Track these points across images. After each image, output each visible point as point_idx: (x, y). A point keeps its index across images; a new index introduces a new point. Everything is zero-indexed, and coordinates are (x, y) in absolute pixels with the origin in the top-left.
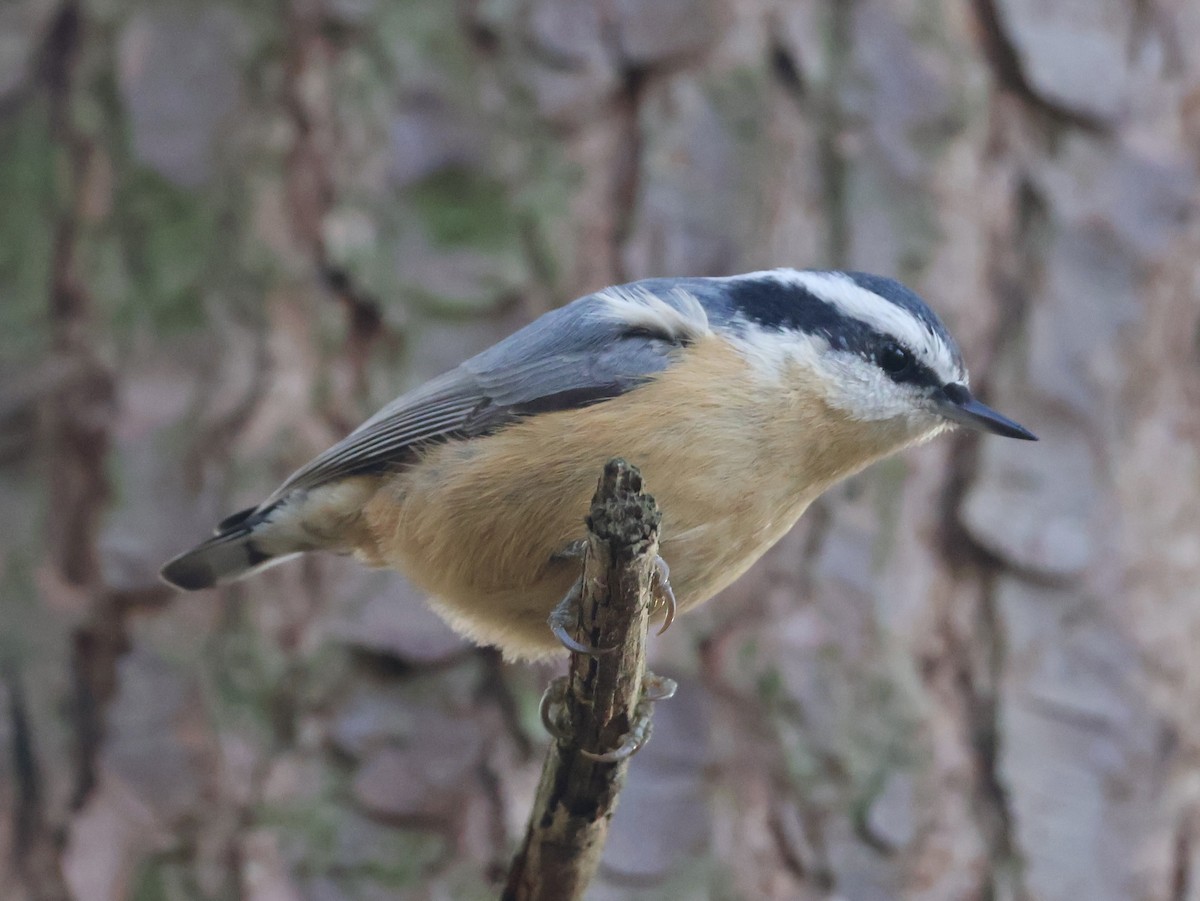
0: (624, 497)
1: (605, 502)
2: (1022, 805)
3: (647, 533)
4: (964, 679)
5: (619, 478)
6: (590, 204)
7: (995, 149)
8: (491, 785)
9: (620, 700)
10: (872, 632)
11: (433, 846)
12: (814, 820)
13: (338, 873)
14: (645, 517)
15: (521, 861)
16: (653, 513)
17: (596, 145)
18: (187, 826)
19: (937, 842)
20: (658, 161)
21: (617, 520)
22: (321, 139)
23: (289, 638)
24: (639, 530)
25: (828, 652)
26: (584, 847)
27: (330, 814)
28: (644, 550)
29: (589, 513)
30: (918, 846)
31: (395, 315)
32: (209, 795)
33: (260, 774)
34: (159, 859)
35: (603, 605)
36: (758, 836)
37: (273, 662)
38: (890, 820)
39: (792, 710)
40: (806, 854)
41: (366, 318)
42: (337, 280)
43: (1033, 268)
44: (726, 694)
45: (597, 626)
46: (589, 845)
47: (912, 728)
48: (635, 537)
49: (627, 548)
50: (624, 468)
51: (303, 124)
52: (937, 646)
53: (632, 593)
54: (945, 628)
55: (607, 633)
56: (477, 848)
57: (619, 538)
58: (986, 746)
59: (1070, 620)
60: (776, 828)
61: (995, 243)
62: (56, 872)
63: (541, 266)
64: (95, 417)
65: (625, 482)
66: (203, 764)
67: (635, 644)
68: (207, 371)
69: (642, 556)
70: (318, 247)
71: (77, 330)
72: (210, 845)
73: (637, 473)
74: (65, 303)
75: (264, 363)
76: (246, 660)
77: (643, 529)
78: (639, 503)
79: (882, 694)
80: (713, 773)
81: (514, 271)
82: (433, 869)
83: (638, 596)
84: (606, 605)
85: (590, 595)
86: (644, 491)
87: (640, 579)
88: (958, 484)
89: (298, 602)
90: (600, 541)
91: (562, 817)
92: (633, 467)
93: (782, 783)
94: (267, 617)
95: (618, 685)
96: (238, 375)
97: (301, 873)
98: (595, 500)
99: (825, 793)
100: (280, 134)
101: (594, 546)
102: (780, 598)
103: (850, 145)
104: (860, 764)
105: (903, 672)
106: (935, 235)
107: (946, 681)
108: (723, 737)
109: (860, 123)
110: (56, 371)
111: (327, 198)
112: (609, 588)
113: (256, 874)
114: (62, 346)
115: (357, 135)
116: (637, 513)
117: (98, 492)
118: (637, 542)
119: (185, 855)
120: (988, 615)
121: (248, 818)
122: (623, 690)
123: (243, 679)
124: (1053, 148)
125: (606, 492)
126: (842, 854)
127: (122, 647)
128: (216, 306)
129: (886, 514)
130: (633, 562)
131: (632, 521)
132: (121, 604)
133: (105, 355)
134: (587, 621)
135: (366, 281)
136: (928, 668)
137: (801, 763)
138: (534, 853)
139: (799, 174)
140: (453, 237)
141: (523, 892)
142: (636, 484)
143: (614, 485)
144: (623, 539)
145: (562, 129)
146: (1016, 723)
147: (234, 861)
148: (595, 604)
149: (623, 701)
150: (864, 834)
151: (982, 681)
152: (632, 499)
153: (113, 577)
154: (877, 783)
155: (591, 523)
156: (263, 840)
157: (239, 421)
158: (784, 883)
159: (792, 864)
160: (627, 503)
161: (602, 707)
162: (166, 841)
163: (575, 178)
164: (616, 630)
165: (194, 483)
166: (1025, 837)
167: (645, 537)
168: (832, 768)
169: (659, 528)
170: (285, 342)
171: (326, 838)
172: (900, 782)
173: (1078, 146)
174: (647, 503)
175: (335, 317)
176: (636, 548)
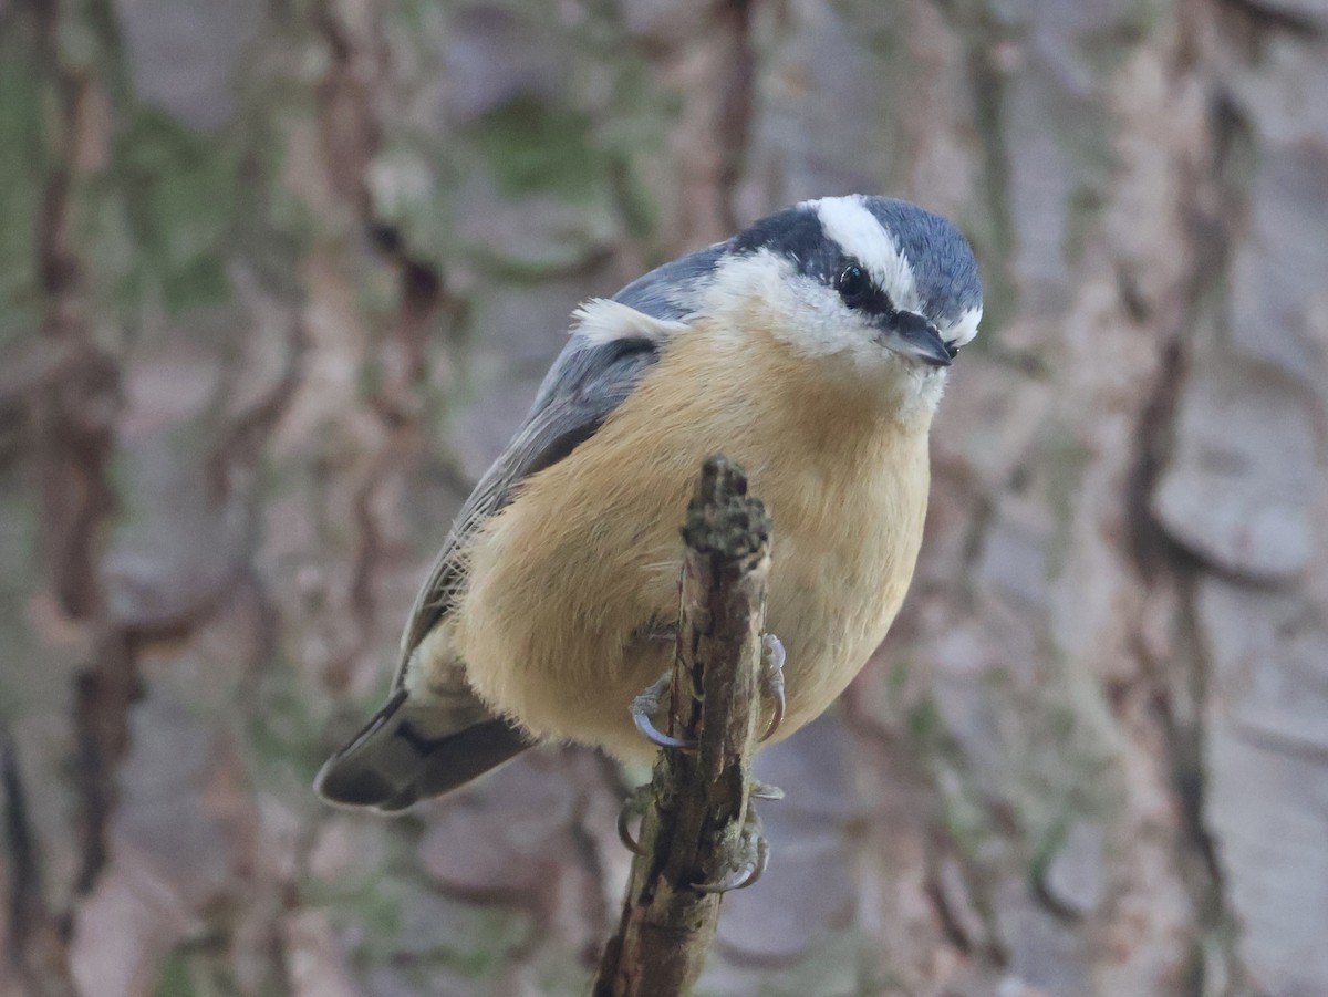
0: (727, 502)
1: (703, 508)
2: (1232, 858)
3: (756, 544)
4: (1161, 705)
5: (720, 480)
6: (692, 139)
7: (1184, 59)
8: (587, 849)
9: (730, 749)
10: (1047, 652)
11: (518, 927)
12: (980, 881)
13: (402, 960)
14: (753, 524)
15: (617, 945)
16: (763, 521)
17: (698, 64)
18: (219, 908)
19: (1132, 905)
20: (772, 84)
21: (719, 529)
22: (364, 67)
23: (337, 677)
24: (745, 541)
25: (996, 677)
26: (693, 929)
27: (391, 889)
28: (753, 566)
29: (684, 523)
30: (1109, 912)
31: (457, 279)
32: (244, 871)
33: (306, 844)
34: (185, 949)
35: (706, 634)
36: (913, 904)
37: (319, 707)
38: (1073, 881)
39: (951, 748)
40: (973, 926)
41: (422, 283)
42: (387, 239)
43: (1235, 203)
44: (872, 732)
45: (699, 660)
46: (699, 925)
47: (1100, 767)
48: (741, 551)
49: (731, 565)
50: (726, 466)
51: (341, 49)
52: (1126, 666)
53: (741, 618)
54: (1136, 645)
55: (713, 668)
56: (573, 928)
57: (721, 553)
58: (1189, 787)
59: (1288, 631)
60: (935, 893)
61: (1186, 173)
62: (61, 969)
63: (634, 217)
64: (97, 412)
65: (728, 483)
66: (236, 832)
67: (747, 682)
68: (231, 354)
69: (753, 573)
70: (364, 199)
71: (72, 307)
72: (247, 931)
73: (741, 472)
74: (56, 274)
75: (300, 342)
76: (285, 704)
77: (750, 541)
78: (745, 509)
79: (1062, 726)
80: (857, 829)
81: (602, 225)
82: (519, 955)
83: (748, 623)
84: (709, 634)
85: (690, 622)
86: (751, 493)
87: (750, 601)
88: (1147, 470)
89: (348, 634)
90: (699, 555)
91: (664, 892)
92: (737, 465)
93: (941, 839)
94: (311, 652)
95: (728, 733)
96: (269, 357)
97: (358, 963)
98: (692, 506)
99: (993, 849)
100: (314, 61)
101: (692, 563)
102: (934, 614)
103: (1008, 57)
104: (1035, 813)
105: (1087, 700)
106: (1116, 167)
107: (1137, 709)
108: (867, 787)
109: (1018, 32)
110: (47, 357)
111: (372, 140)
112: (713, 613)
113: (302, 965)
114: (54, 327)
115: (406, 62)
116: (743, 521)
117: (103, 504)
118: (743, 557)
119: (217, 943)
120: (1188, 627)
121: (292, 897)
122: (734, 737)
123: (282, 727)
124: (1254, 56)
125: (705, 497)
126: (1015, 922)
127: (136, 693)
128: (240, 275)
129: (1062, 510)
130: (741, 582)
131: (737, 531)
132: (134, 639)
133: (106, 337)
134: (687, 654)
135: (420, 240)
136: (1116, 693)
137: (964, 815)
138: (632, 935)
139: (948, 95)
140: (527, 183)
141: (620, 986)
142: (741, 487)
143: (714, 488)
144: (726, 553)
145: (657, 48)
146: (1224, 756)
147: (276, 950)
148: (696, 634)
149: (734, 750)
150: (1043, 897)
151: (1183, 707)
152: (737, 505)
153: (122, 608)
154: (1057, 835)
155: (687, 535)
156: (311, 922)
157: (271, 412)
158: (946, 960)
159: (957, 938)
160: (730, 510)
161: (709, 759)
162: (194, 929)
163: (673, 109)
164: (724, 664)
165: (218, 489)
166: (1239, 898)
167: (754, 550)
168: (1003, 819)
169: (771, 538)
170: (324, 318)
171: (388, 919)
172: (1084, 834)
173: (1285, 52)
174: (755, 508)
175: (385, 283)
176: (744, 564)
